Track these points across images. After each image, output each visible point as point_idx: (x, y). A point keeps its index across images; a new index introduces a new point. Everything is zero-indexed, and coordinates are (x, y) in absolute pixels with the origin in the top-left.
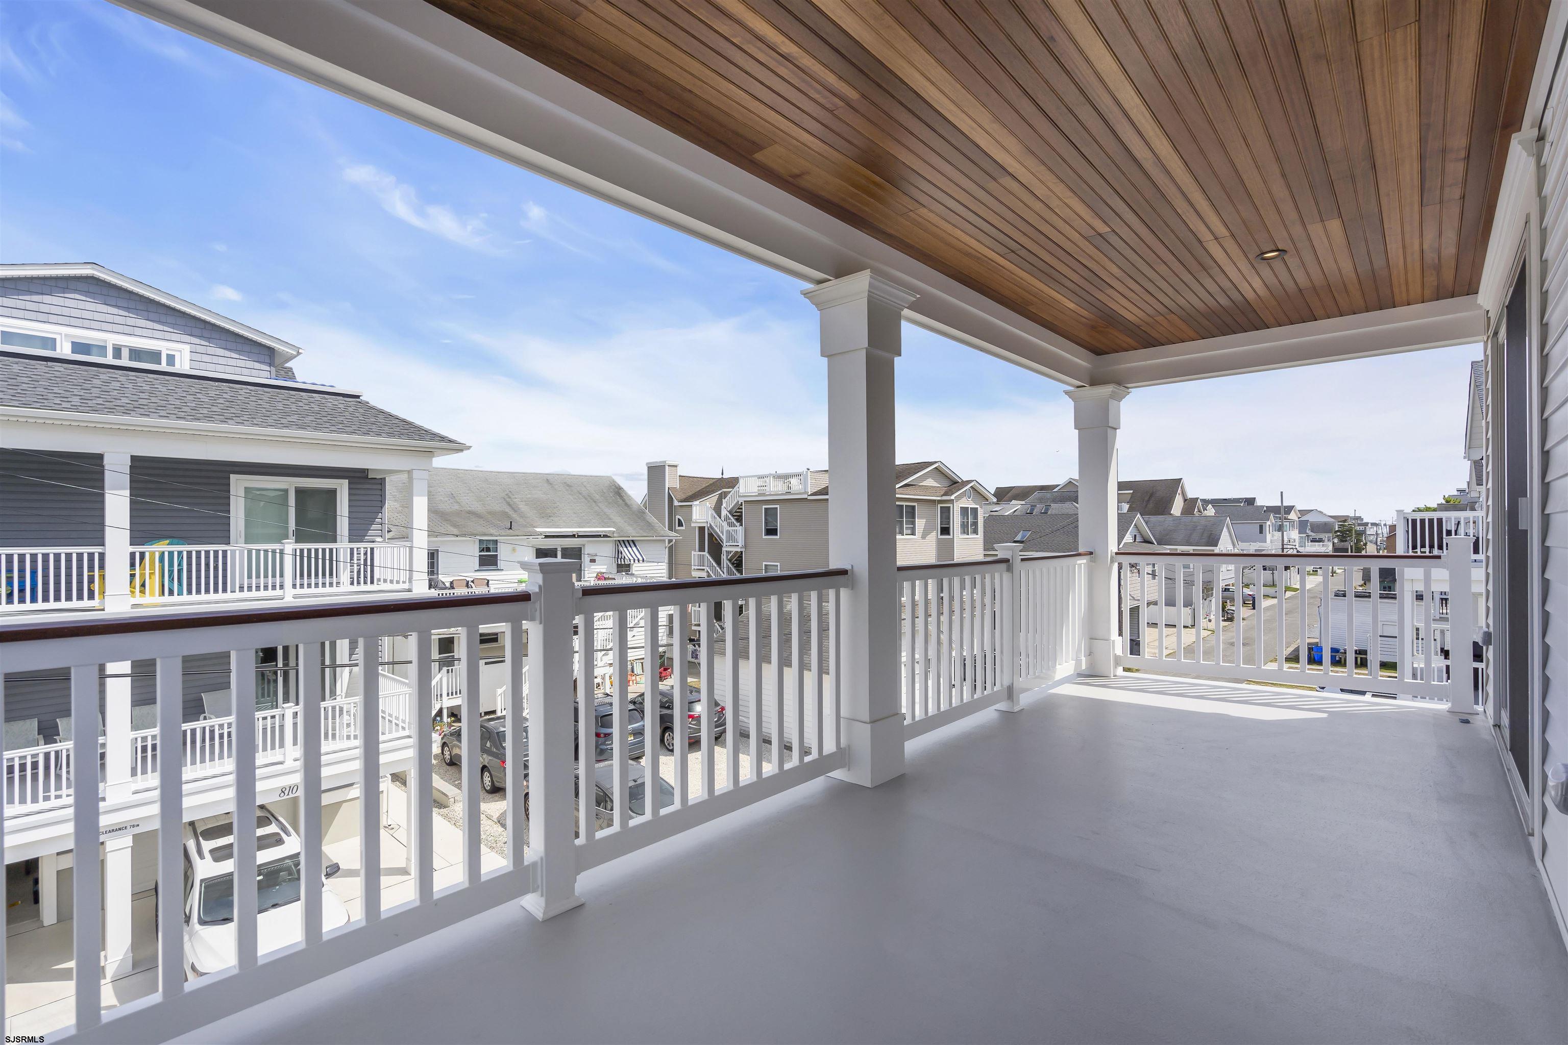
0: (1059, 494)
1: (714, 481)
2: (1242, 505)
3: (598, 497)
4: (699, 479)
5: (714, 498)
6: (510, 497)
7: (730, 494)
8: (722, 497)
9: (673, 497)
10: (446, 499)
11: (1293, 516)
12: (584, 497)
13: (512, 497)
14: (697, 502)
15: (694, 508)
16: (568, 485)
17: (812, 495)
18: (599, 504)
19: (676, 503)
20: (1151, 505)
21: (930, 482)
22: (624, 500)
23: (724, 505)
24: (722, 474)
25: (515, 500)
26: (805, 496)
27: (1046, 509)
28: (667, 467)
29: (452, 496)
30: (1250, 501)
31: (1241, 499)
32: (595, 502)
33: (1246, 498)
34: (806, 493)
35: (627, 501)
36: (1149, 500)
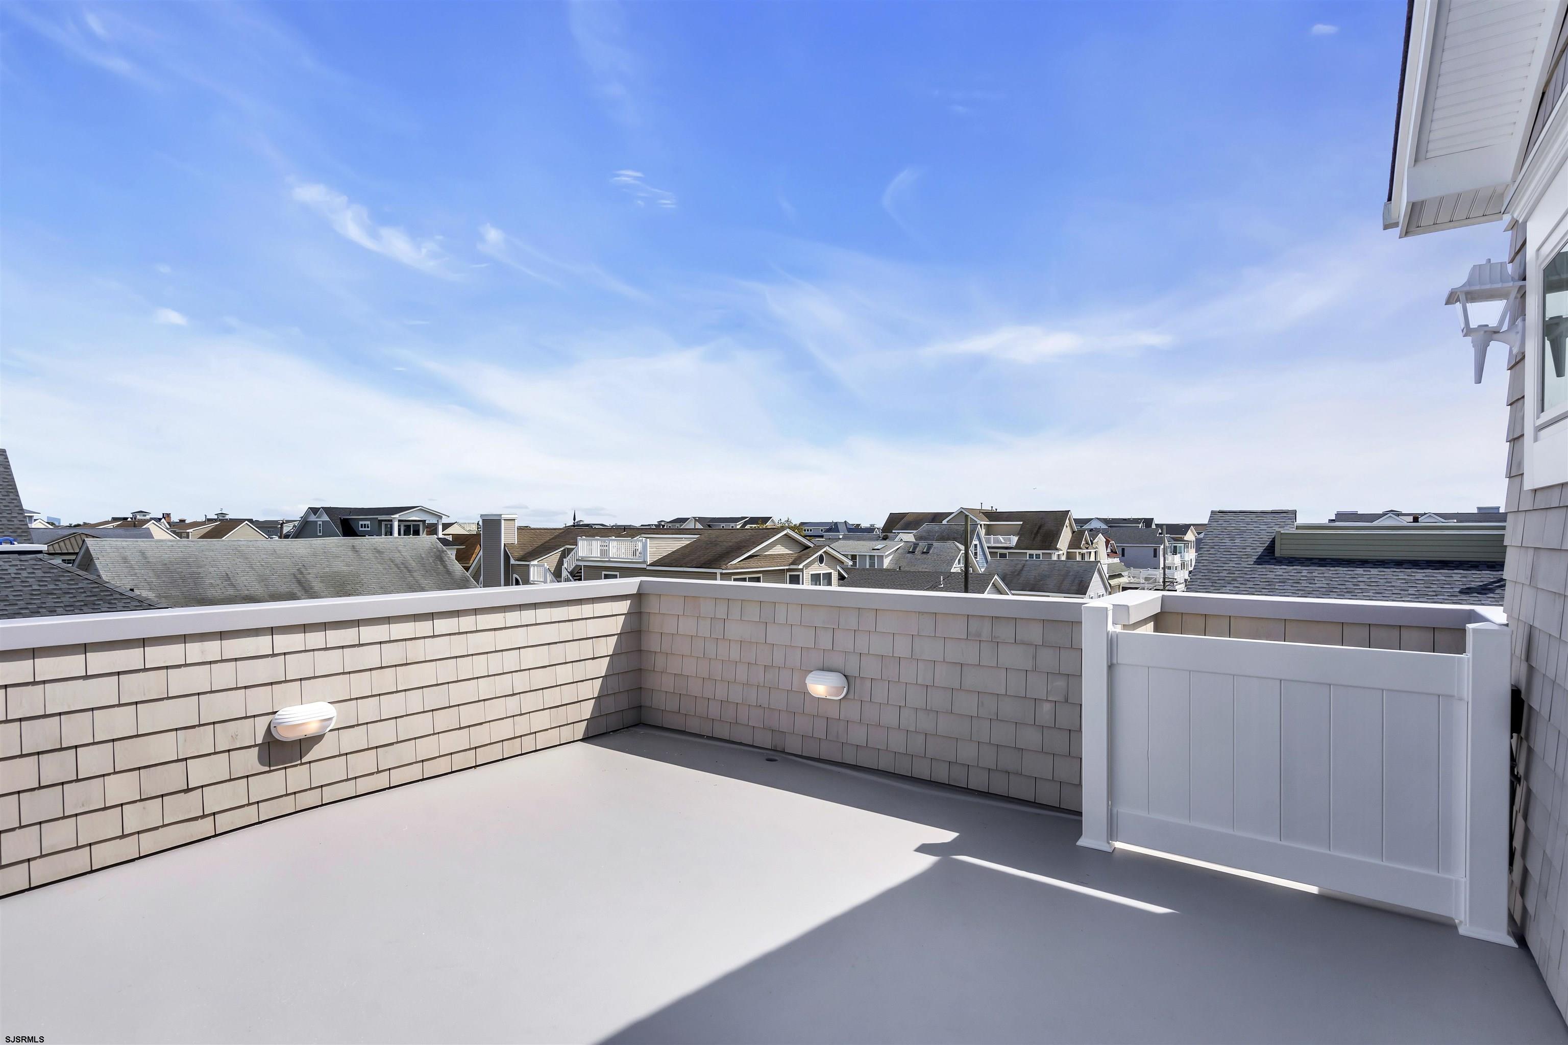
0: (947, 526)
1: (561, 531)
2: (1140, 525)
3: (414, 564)
4: (542, 531)
5: (555, 556)
6: (301, 573)
7: (573, 552)
8: (564, 555)
9: (509, 554)
10: (219, 582)
11: (1190, 536)
12: (396, 565)
13: (305, 572)
14: (535, 562)
15: (532, 569)
16: (379, 552)
17: (650, 565)
18: (415, 574)
19: (512, 562)
20: (1039, 538)
21: (780, 550)
22: (445, 566)
23: (565, 565)
24: (574, 519)
25: (308, 576)
26: (644, 566)
27: (928, 547)
28: (503, 521)
29: (227, 577)
30: (1148, 522)
31: (1139, 519)
32: (409, 571)
33: (1144, 519)
34: (644, 562)
35: (449, 567)
36: (1037, 532)
